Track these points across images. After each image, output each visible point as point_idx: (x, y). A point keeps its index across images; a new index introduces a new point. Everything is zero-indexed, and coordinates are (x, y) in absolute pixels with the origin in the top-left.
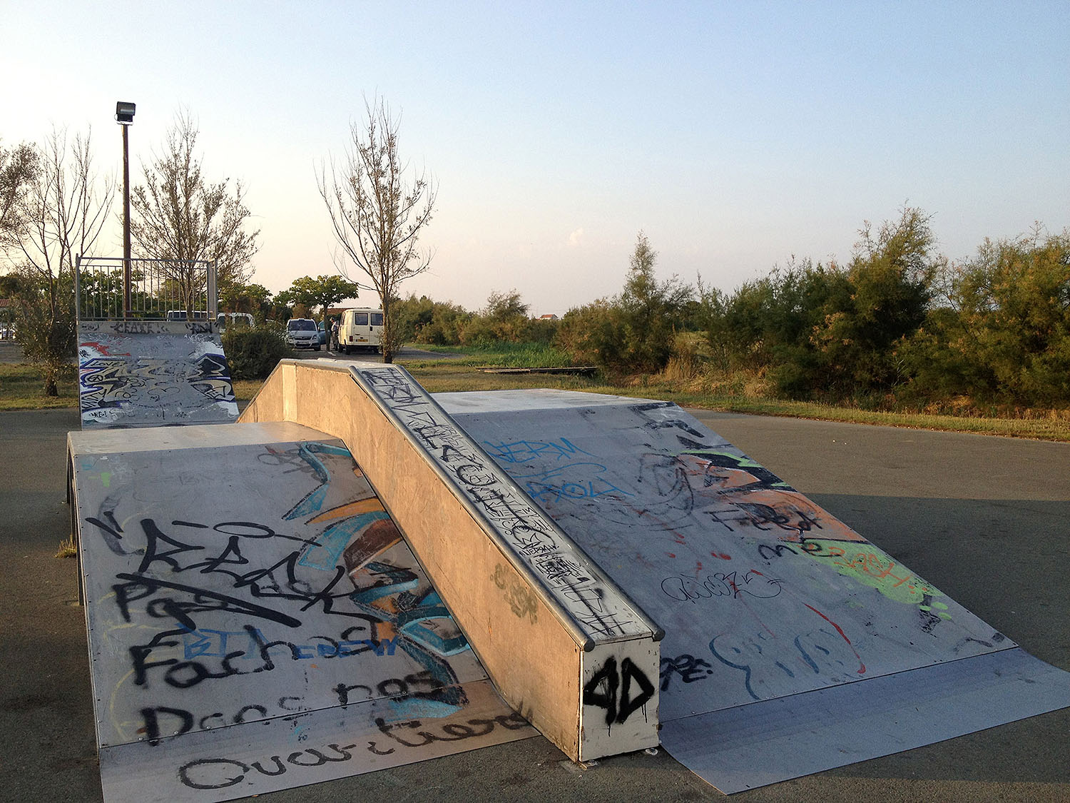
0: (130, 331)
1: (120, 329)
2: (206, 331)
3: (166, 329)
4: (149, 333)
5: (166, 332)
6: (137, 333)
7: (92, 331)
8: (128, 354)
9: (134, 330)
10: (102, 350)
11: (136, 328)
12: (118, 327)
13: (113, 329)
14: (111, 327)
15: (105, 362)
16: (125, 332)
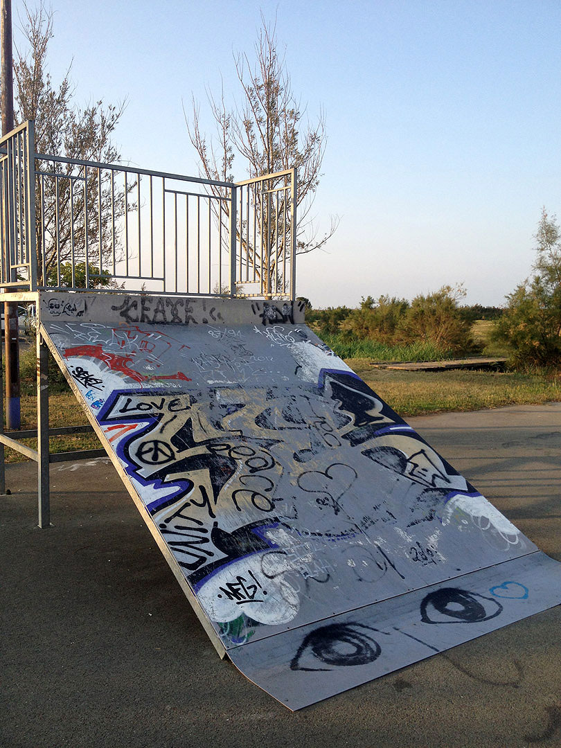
0: (151, 319)
1: (133, 313)
2: (284, 321)
3: (219, 315)
4: (187, 323)
5: (218, 321)
6: (164, 323)
7: (73, 317)
8: (182, 376)
9: (160, 317)
10: (118, 365)
11: (163, 312)
12: (128, 310)
13: (118, 313)
14: (114, 308)
15: (148, 400)
16: (143, 321)
